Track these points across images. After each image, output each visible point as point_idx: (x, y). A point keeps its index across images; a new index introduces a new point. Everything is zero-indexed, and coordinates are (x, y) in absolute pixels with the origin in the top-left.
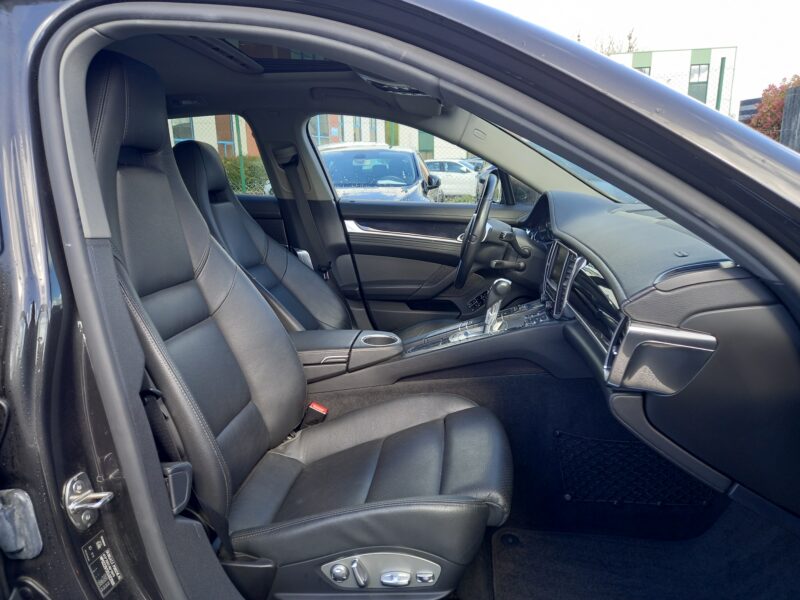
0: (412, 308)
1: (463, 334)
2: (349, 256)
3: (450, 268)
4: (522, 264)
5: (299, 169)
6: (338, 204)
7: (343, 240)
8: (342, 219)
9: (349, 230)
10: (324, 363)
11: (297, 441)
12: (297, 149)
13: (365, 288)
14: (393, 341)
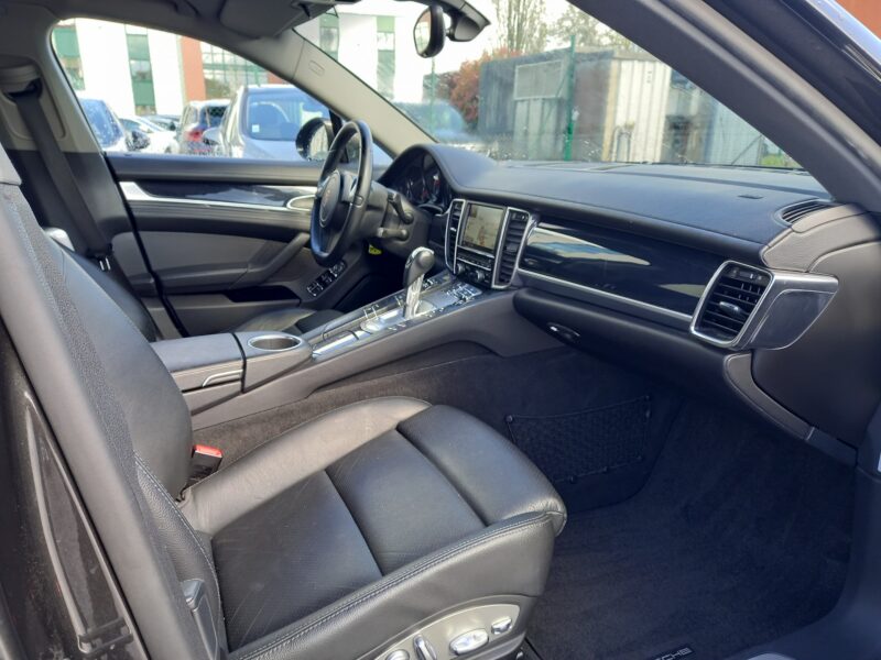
0: (236, 300)
1: (375, 323)
2: (130, 236)
3: (279, 244)
4: (404, 232)
5: (44, 101)
6: (107, 159)
7: (122, 213)
8: (117, 179)
9: (129, 196)
10: (207, 386)
11: (190, 504)
12: (38, 70)
13: (164, 278)
14: (296, 343)
